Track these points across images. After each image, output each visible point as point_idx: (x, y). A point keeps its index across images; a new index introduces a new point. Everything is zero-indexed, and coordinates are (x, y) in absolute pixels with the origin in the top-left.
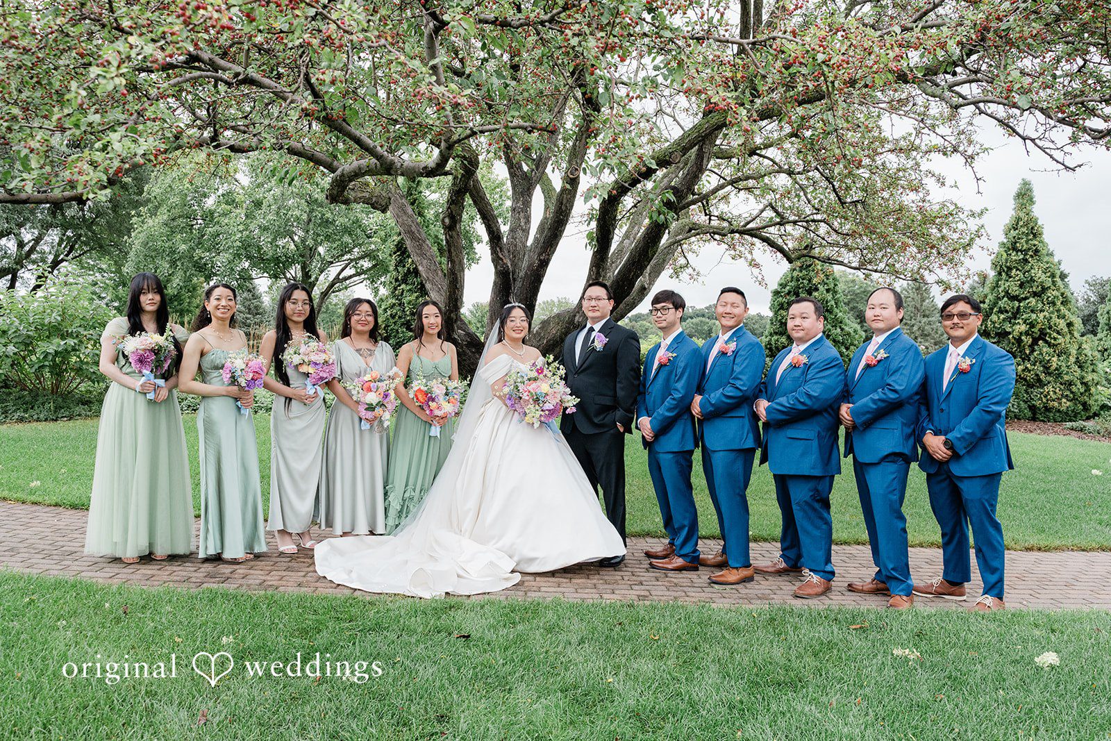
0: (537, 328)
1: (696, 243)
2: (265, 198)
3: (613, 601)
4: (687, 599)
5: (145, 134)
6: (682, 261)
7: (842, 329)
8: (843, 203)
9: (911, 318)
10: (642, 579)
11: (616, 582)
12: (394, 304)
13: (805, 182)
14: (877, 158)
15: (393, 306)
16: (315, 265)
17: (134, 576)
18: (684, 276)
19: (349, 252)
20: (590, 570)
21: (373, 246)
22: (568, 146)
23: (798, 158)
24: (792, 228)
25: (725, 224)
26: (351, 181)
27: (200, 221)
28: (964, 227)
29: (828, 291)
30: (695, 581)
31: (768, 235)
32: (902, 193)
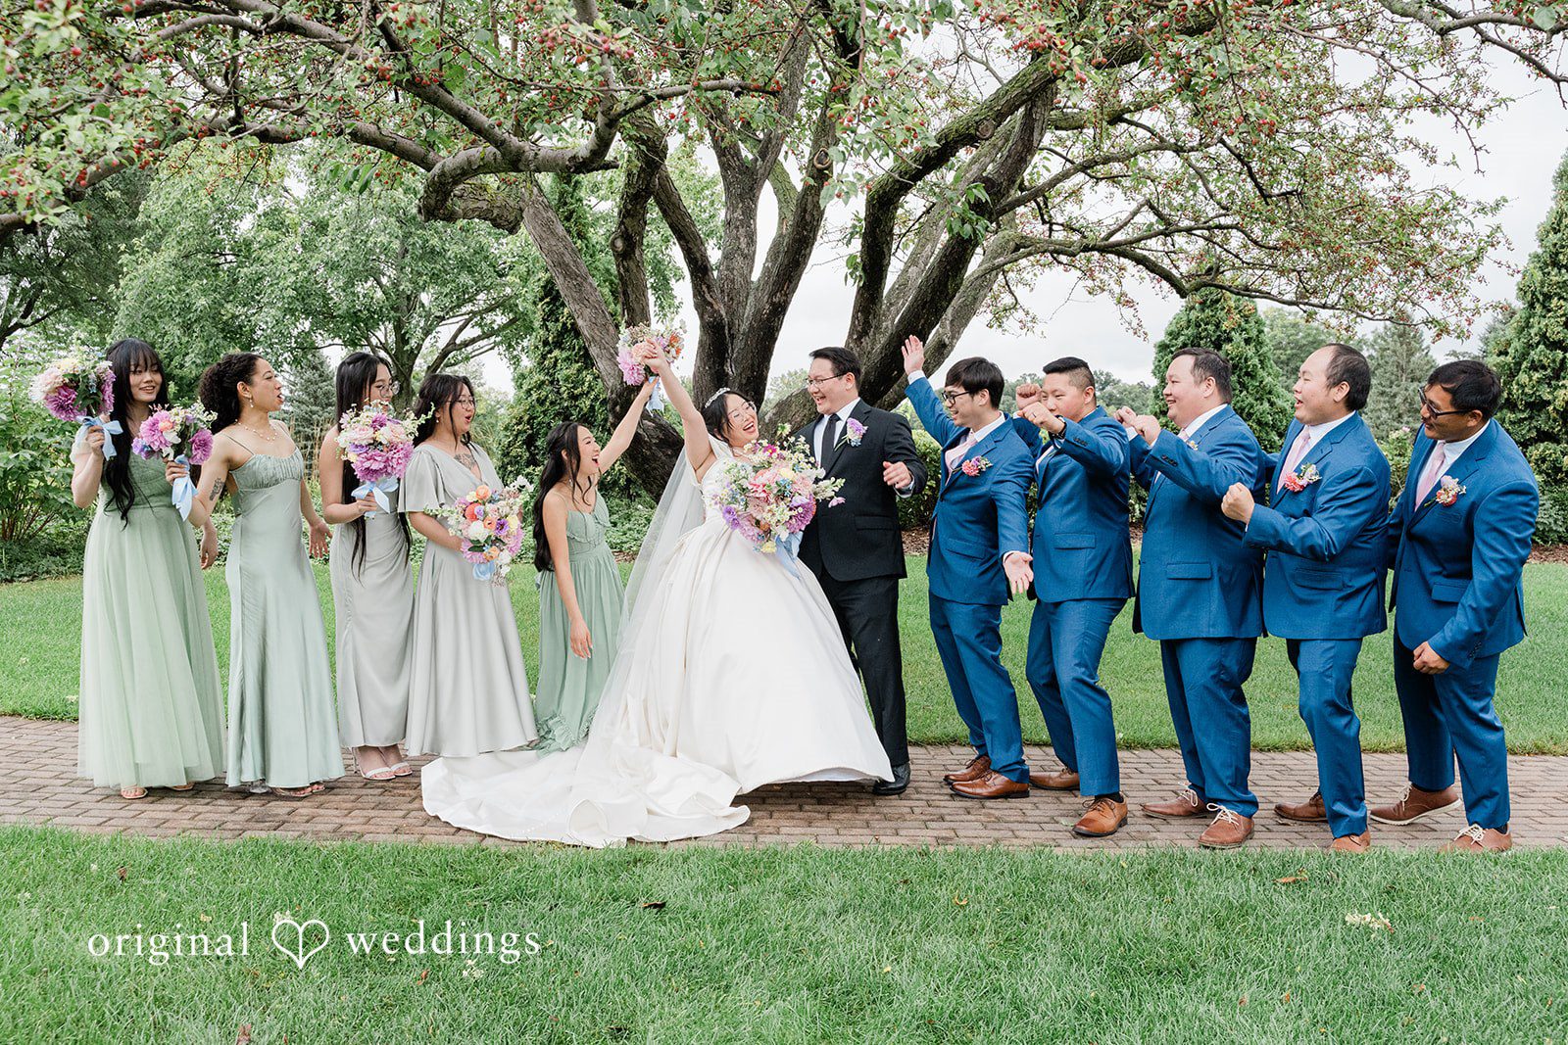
0: (770, 414)
1: (1029, 269)
2: (332, 216)
3: (895, 847)
4: (1015, 841)
5: (122, 117)
6: (1007, 300)
7: (1272, 404)
8: (1265, 196)
9: (1392, 383)
10: (943, 811)
11: (902, 817)
12: (543, 382)
13: (1205, 164)
14: (1322, 121)
15: (540, 385)
16: (417, 322)
17: (136, 823)
18: (1011, 323)
19: (470, 300)
20: (860, 799)
21: (508, 290)
22: (814, 117)
23: (1190, 124)
24: (1185, 239)
25: (1076, 237)
26: (456, 183)
27: (229, 258)
28: (1469, 229)
29: (1247, 341)
30: (1028, 813)
31: (1145, 253)
32: (1362, 177)
